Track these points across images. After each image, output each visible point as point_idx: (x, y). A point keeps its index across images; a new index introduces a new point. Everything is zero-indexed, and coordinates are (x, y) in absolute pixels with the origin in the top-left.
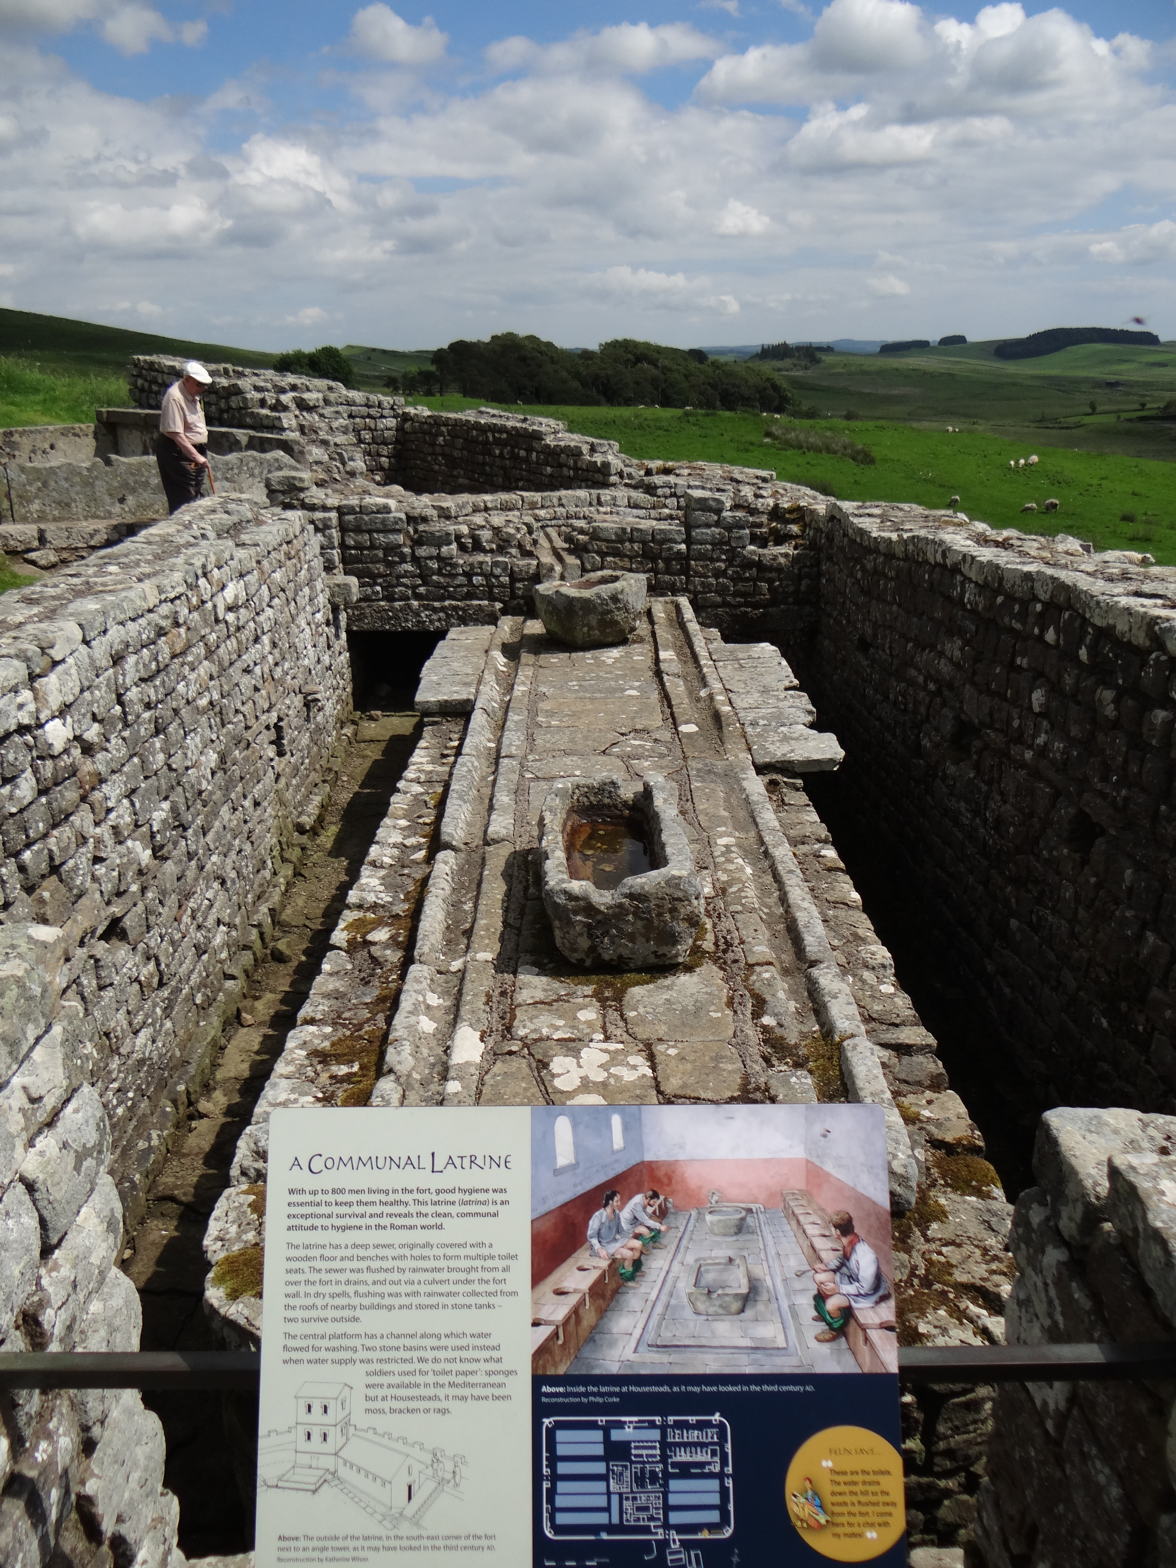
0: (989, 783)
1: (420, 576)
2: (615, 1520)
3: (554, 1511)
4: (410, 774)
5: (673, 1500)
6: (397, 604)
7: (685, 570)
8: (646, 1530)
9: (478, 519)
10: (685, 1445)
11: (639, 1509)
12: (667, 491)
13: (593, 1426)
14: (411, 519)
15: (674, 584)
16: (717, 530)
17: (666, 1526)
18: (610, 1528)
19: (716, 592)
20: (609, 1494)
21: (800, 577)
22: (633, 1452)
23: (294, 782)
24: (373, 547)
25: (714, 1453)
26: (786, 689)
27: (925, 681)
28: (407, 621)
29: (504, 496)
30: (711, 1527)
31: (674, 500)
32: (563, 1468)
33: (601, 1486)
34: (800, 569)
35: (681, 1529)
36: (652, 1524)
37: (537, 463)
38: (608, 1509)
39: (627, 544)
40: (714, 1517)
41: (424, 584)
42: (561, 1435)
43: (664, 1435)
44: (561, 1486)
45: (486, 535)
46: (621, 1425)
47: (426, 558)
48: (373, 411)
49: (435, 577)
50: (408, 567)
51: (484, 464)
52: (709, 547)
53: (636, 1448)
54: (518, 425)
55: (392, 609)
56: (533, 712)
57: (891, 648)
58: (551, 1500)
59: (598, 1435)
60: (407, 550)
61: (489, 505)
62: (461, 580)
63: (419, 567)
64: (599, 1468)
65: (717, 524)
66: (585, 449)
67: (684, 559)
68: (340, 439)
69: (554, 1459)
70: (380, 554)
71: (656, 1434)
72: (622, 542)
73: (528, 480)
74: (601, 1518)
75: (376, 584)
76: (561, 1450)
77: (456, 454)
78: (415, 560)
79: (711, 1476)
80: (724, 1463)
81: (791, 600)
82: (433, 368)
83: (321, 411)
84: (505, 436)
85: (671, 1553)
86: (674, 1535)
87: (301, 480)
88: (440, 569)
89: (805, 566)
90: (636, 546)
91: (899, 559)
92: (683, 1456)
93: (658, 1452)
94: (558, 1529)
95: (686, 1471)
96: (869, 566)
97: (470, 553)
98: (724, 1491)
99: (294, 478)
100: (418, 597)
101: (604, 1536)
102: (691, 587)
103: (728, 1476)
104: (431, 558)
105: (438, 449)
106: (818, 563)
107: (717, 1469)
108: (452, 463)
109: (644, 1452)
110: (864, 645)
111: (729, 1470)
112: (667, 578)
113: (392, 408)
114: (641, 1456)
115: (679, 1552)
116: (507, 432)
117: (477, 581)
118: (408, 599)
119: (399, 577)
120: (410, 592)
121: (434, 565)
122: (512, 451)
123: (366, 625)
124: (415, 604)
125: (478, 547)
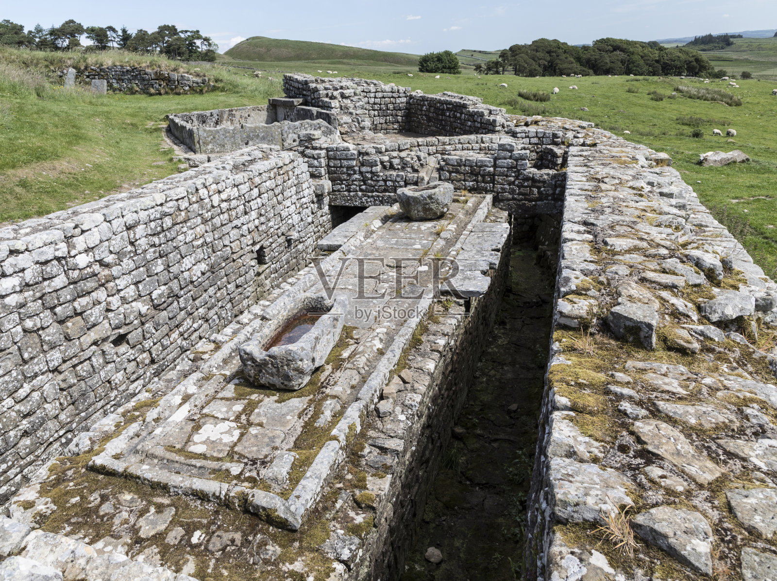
1: (363, 181)
6: (352, 194)
7: (493, 181)
9: (395, 154)
14: (360, 153)
15: (486, 188)
16: (510, 161)
19: (508, 193)
24: (341, 167)
28: (356, 201)
29: (429, 139)
37: (464, 120)
39: (463, 167)
41: (365, 184)
45: (396, 162)
47: (366, 172)
48: (394, 95)
49: (369, 181)
50: (357, 176)
52: (506, 169)
54: (458, 100)
55: (349, 196)
60: (357, 168)
62: (381, 183)
63: (363, 176)
65: (510, 158)
66: (486, 112)
67: (492, 175)
68: (359, 112)
70: (345, 170)
72: (460, 166)
75: (343, 184)
77: (431, 115)
78: (361, 173)
81: (549, 198)
82: (500, 60)
83: (352, 98)
84: (451, 106)
87: (314, 135)
88: (372, 178)
89: (558, 180)
90: (467, 168)
97: (388, 170)
100: (361, 190)
102: (495, 190)
104: (368, 172)
105: (424, 113)
112: (483, 184)
113: (404, 93)
116: (452, 104)
117: (389, 183)
118: (357, 191)
119: (353, 181)
120: (358, 188)
121: (369, 176)
122: (454, 114)
123: (338, 203)
124: (360, 194)
125: (392, 167)
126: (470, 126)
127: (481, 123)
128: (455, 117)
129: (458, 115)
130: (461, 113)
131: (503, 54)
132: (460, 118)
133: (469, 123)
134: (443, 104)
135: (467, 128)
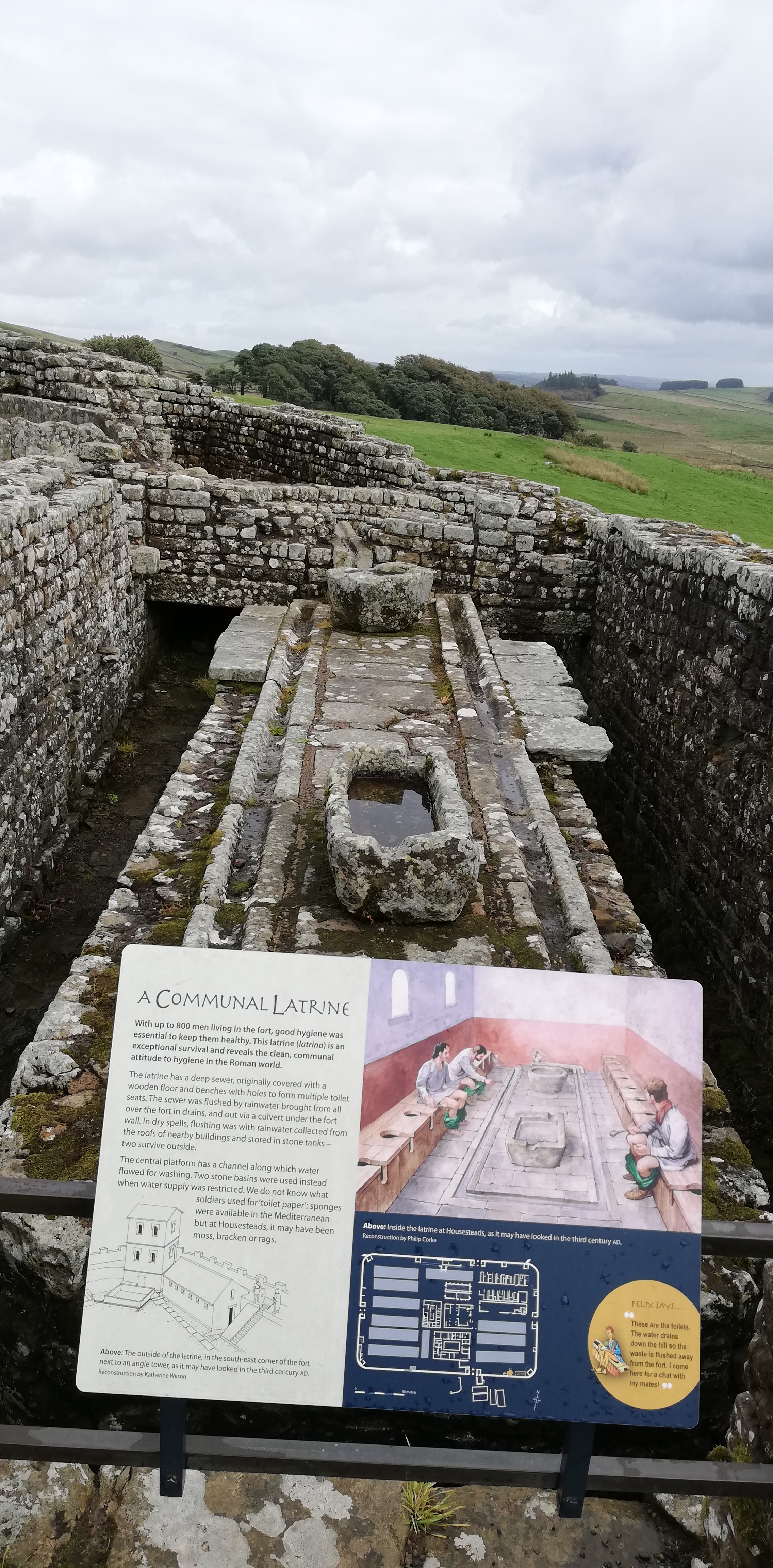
0: (749, 784)
1: (220, 554)
2: (425, 1355)
3: (367, 1342)
4: (200, 735)
5: (481, 1339)
6: (195, 579)
7: (471, 570)
8: (453, 1366)
9: (279, 506)
10: (497, 1288)
11: (448, 1346)
12: (457, 497)
13: (410, 1264)
14: (214, 498)
15: (459, 582)
16: (505, 534)
17: (473, 1364)
18: (419, 1362)
19: (498, 592)
20: (420, 1329)
21: (579, 585)
22: (446, 1291)
23: (86, 736)
24: (176, 522)
25: (522, 1298)
26: (561, 685)
27: (693, 687)
28: (204, 595)
29: (304, 487)
30: (515, 1367)
31: (463, 506)
32: (378, 1302)
33: (413, 1322)
34: (579, 577)
35: (488, 1367)
36: (460, 1361)
37: (335, 460)
38: (418, 1344)
39: (418, 540)
40: (519, 1358)
41: (224, 561)
42: (378, 1270)
43: (476, 1277)
44: (376, 1319)
45: (283, 521)
46: (436, 1265)
47: (227, 537)
48: (181, 397)
49: (234, 556)
50: (208, 544)
51: (284, 456)
52: (496, 550)
53: (450, 1287)
54: (320, 422)
55: (190, 582)
56: (321, 687)
57: (661, 654)
58: (365, 1332)
59: (414, 1273)
60: (209, 528)
61: (289, 494)
62: (259, 561)
63: (220, 545)
64: (413, 1304)
65: (505, 528)
66: (382, 450)
67: (471, 560)
68: (151, 419)
69: (371, 1293)
70: (183, 529)
71: (469, 1276)
72: (413, 537)
73: (326, 476)
74: (411, 1352)
75: (177, 558)
76: (378, 1285)
77: (259, 444)
78: (216, 537)
79: (518, 1319)
80: (532, 1308)
81: (567, 605)
82: (236, 369)
83: (133, 391)
84: (307, 432)
85: (476, 1390)
86: (479, 1373)
87: (111, 451)
88: (239, 548)
89: (584, 575)
90: (427, 543)
91: (676, 571)
92: (492, 1298)
93: (470, 1292)
94: (371, 1360)
95: (495, 1313)
96: (646, 576)
97: (269, 537)
98: (530, 1334)
99: (106, 450)
100: (216, 573)
101: (413, 1369)
102: (475, 586)
103: (535, 1320)
104: (231, 537)
105: (242, 439)
106: (596, 572)
107: (525, 1313)
108: (254, 453)
109: (457, 1292)
110: (635, 651)
111: (536, 1314)
112: (453, 575)
113: (200, 396)
114: (453, 1295)
115: (484, 1390)
116: (309, 428)
117: (274, 563)
118: (207, 574)
119: (200, 553)
120: (208, 568)
121: (233, 544)
122: (312, 447)
123: (164, 596)
124: (212, 580)
125: (277, 532)
126: (348, 473)
127: (372, 468)
128: (315, 452)
129: (322, 450)
130: (329, 447)
131: (242, 359)
132: (325, 456)
133: (346, 467)
134: (288, 426)
135: (342, 477)
